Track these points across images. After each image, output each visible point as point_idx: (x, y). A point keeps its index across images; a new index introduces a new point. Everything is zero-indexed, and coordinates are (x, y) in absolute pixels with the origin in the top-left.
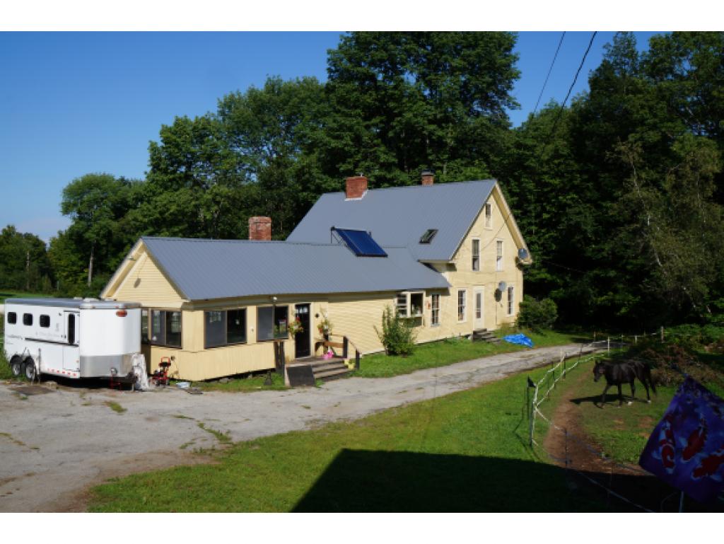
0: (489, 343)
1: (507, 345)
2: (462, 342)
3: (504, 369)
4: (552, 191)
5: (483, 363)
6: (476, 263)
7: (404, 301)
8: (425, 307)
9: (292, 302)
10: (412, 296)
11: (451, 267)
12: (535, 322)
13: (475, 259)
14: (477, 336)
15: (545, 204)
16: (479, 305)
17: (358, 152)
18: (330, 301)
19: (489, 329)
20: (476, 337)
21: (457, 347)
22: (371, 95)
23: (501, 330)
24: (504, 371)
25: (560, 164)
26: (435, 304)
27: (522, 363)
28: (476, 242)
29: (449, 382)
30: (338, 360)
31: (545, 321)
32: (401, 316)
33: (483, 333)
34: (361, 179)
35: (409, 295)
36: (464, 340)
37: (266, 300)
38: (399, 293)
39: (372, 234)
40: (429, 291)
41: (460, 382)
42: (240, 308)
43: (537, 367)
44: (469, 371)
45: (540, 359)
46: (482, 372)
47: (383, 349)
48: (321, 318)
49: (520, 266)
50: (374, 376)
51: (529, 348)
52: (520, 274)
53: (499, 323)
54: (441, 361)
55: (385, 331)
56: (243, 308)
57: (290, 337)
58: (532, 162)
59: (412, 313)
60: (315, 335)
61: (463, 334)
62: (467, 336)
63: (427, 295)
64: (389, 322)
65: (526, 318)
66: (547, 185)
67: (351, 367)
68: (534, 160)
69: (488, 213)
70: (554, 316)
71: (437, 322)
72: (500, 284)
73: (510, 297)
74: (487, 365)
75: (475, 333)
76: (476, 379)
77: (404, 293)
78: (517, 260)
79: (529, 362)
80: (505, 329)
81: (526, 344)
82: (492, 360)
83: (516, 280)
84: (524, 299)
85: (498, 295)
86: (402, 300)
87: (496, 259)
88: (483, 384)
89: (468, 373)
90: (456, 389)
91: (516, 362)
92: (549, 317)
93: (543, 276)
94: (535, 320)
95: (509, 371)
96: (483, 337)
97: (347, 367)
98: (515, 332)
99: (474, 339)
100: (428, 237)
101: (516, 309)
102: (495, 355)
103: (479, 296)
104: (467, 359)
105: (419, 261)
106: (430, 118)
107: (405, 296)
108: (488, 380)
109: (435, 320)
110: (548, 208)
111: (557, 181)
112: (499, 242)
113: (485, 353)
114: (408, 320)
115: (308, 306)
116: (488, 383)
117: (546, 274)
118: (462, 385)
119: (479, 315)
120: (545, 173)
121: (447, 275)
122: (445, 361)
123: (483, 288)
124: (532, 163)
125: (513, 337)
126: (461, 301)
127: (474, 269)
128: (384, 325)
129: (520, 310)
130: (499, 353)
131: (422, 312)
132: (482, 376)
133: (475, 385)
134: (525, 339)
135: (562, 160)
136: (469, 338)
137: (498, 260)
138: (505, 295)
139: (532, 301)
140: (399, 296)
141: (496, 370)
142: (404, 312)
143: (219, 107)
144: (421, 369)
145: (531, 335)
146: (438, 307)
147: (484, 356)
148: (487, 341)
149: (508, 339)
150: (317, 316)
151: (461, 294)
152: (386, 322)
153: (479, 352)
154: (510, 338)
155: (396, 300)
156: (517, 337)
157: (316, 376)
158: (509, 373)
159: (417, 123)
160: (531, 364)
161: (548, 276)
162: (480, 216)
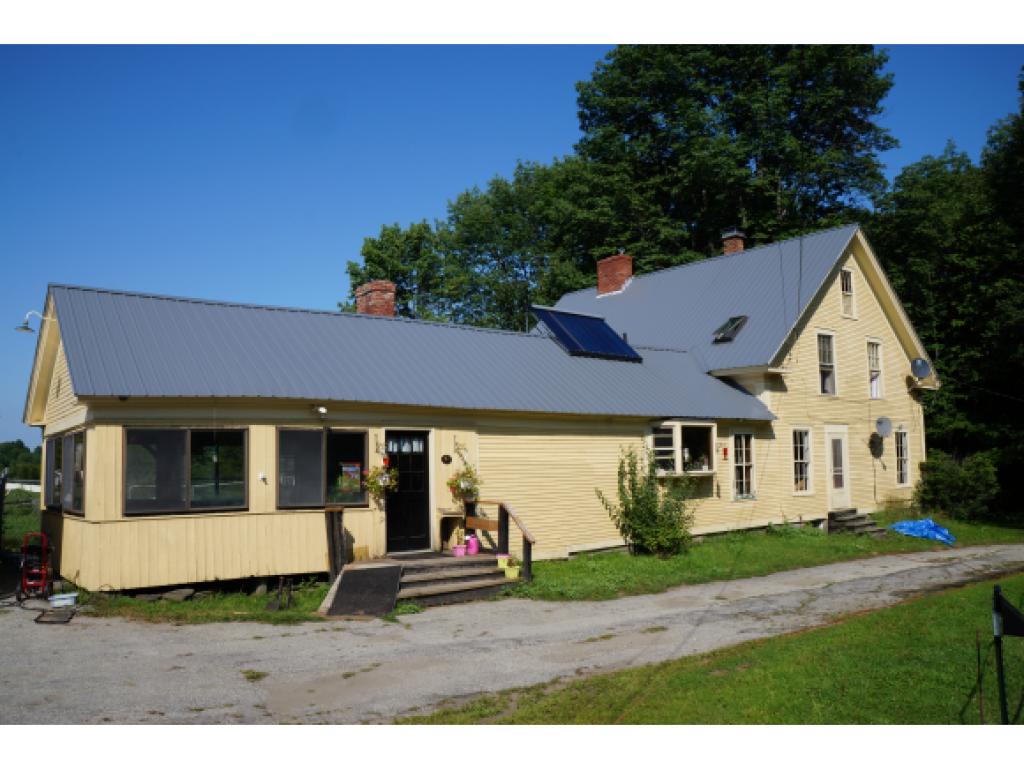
0: (861, 534)
1: (900, 541)
2: (803, 532)
3: (893, 584)
4: (964, 280)
5: (843, 573)
6: (828, 380)
7: (669, 442)
8: (716, 456)
9: (379, 425)
10: (685, 430)
11: (776, 382)
12: (952, 499)
13: (826, 373)
14: (838, 522)
15: (954, 304)
16: (837, 461)
17: (626, 229)
18: (482, 431)
19: (861, 512)
20: (833, 524)
21: (792, 541)
22: (644, 140)
23: (886, 513)
24: (895, 589)
25: (976, 232)
26: (742, 453)
27: (936, 572)
28: (825, 340)
29: (747, 613)
30: (483, 557)
31: (974, 498)
32: (661, 473)
33: (852, 517)
34: (622, 258)
35: (677, 427)
36: (810, 529)
37: (305, 415)
38: (656, 424)
39: (628, 337)
40: (726, 426)
41: (776, 613)
42: (229, 427)
43: (973, 581)
44: (808, 588)
45: (977, 565)
46: (837, 589)
47: (620, 541)
48: (457, 465)
49: (917, 393)
50: (562, 596)
51: (945, 545)
52: (918, 409)
53: (880, 498)
54: (747, 568)
55: (625, 504)
56: (238, 427)
57: (372, 504)
58: (924, 227)
59: (686, 466)
60: (441, 502)
61: (808, 518)
62: (816, 523)
63: (722, 433)
64: (633, 483)
65: (936, 492)
66: (956, 269)
67: (512, 574)
68: (927, 224)
69: (846, 287)
70: (991, 486)
71: (748, 490)
72: (880, 422)
73: (900, 451)
74: (853, 577)
75: (832, 516)
76: (823, 606)
77: (666, 424)
78: (909, 381)
79: (950, 569)
80: (894, 510)
81: (939, 537)
82: (864, 566)
83: (911, 419)
84: (928, 454)
85: (875, 445)
86: (663, 440)
87: (868, 378)
88: (836, 620)
89: (805, 591)
90: (757, 631)
91: (919, 569)
92: (982, 488)
93: (961, 425)
94: (954, 494)
95: (906, 588)
96: (849, 524)
97: (502, 573)
98: (914, 517)
99: (831, 529)
100: (728, 332)
101: (913, 476)
102: (873, 556)
103: (837, 445)
104: (807, 565)
105: (709, 373)
106: (739, 157)
107: (669, 431)
108: (853, 609)
109: (743, 484)
110: (960, 309)
111: (972, 263)
112: (873, 345)
113: (850, 553)
114: (676, 481)
115: (423, 437)
116: (850, 617)
117: (967, 423)
118: (779, 621)
119: (838, 481)
120: (952, 249)
121: (767, 397)
122: (757, 567)
123: (844, 429)
124: (926, 229)
125: (911, 524)
126: (799, 452)
127: (824, 391)
128: (621, 489)
129: (922, 476)
130: (882, 553)
131: (710, 466)
132: (838, 600)
133: (814, 622)
134: (936, 529)
135: (980, 226)
136: (822, 526)
137: (872, 379)
138: (890, 444)
139: (945, 461)
140: (656, 431)
141: (875, 585)
142: (668, 464)
143: (450, 212)
144: (692, 582)
145: (948, 523)
146: (748, 459)
147: (850, 559)
148: (857, 531)
149: (901, 527)
150: (447, 460)
151: (799, 437)
152: (626, 483)
153: (837, 550)
154: (905, 527)
155: (650, 439)
156: (921, 525)
157: (405, 593)
158: (906, 594)
159: (717, 165)
160: (956, 574)
161: (971, 427)
162: (832, 289)
